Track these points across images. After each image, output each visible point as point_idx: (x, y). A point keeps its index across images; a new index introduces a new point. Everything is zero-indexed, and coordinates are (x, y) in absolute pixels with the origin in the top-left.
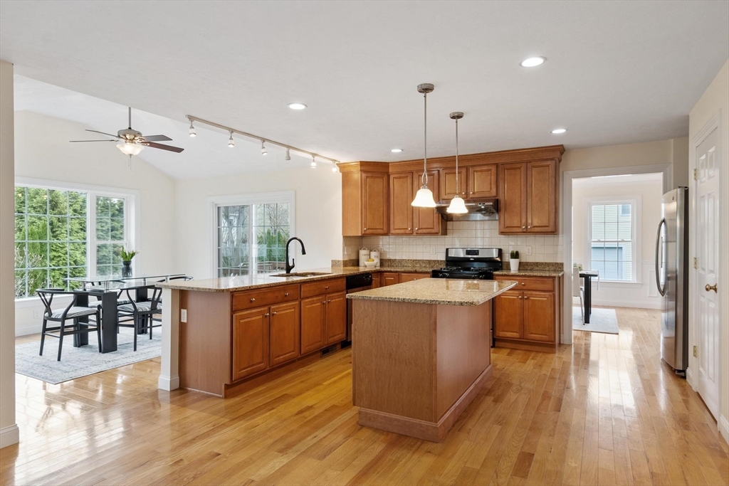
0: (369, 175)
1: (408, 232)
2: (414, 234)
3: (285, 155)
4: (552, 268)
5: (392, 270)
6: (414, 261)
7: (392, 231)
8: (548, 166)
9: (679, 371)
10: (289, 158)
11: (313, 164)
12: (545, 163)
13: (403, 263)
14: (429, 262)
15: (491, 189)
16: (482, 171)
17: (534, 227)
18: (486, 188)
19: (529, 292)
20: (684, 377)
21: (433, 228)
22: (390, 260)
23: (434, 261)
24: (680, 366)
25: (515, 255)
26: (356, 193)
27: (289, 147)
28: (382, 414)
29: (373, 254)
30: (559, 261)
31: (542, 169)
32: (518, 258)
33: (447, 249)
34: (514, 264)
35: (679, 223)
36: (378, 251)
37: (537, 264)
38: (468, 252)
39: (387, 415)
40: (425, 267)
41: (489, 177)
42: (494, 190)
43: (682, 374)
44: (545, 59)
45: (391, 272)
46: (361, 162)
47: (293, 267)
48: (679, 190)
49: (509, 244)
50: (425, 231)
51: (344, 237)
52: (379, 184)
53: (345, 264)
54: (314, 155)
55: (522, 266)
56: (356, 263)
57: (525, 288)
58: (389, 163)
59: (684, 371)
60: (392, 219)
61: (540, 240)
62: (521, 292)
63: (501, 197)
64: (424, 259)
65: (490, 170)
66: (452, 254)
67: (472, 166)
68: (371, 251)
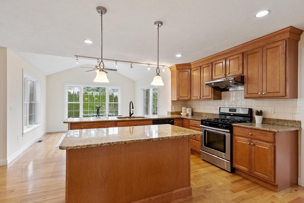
0: (180, 70)
1: (198, 98)
2: (201, 99)
3: (130, 66)
4: (291, 125)
6: (206, 113)
7: (192, 98)
8: (279, 46)
10: (132, 67)
11: (149, 69)
12: (277, 44)
14: (213, 114)
15: (239, 69)
16: (233, 59)
17: (268, 93)
18: (236, 69)
19: (255, 141)
21: (209, 96)
25: (260, 113)
26: (175, 80)
27: (132, 62)
30: (298, 120)
31: (273, 49)
32: (261, 115)
33: (220, 108)
34: (258, 120)
36: (191, 108)
37: (278, 120)
38: (230, 110)
40: (211, 117)
41: (238, 62)
42: (241, 70)
45: (186, 119)
46: (176, 65)
47: (133, 114)
50: (206, 97)
51: (172, 101)
52: (186, 75)
53: (172, 113)
54: (149, 64)
55: (266, 121)
56: (179, 113)
57: (252, 137)
58: (190, 63)
60: (192, 91)
62: (250, 140)
63: (245, 74)
65: (239, 57)
66: (222, 111)
67: (228, 57)
68: (187, 108)
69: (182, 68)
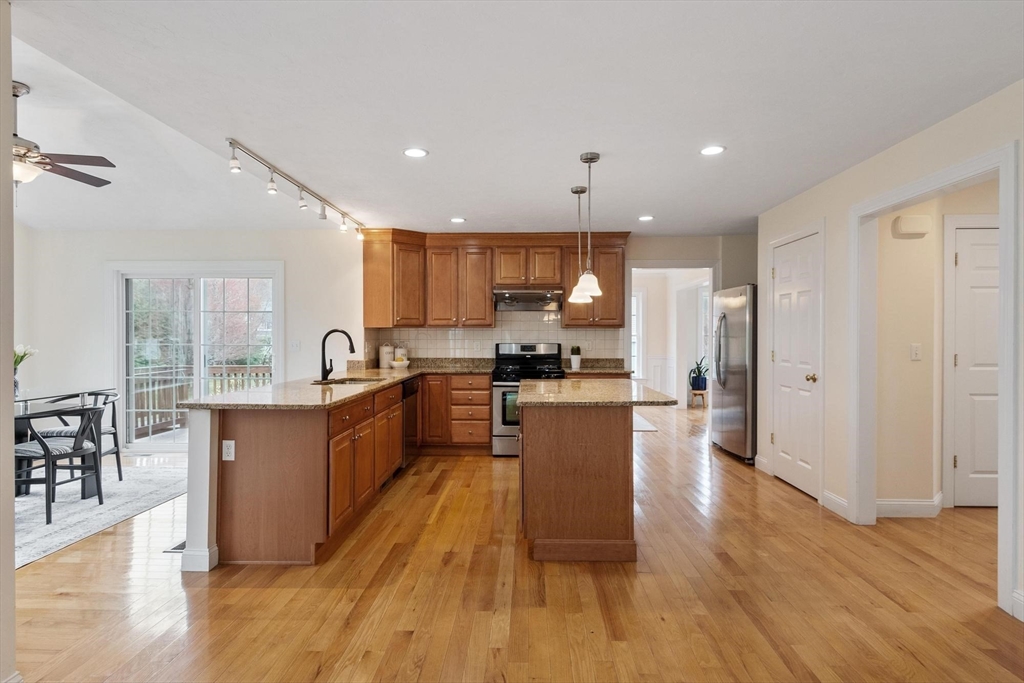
0: (403, 247)
1: (451, 323)
2: (460, 325)
3: (320, 212)
4: (613, 365)
5: (439, 371)
6: (453, 359)
7: (430, 322)
8: (616, 253)
9: (749, 459)
10: (325, 217)
11: (343, 228)
12: (613, 250)
13: (438, 363)
14: (473, 360)
15: (555, 275)
16: (544, 253)
17: (601, 320)
18: (549, 274)
20: (753, 465)
21: (485, 319)
22: (420, 359)
23: (479, 359)
24: (749, 455)
25: (576, 351)
26: (386, 271)
27: (324, 201)
28: (566, 542)
29: (400, 352)
30: (619, 357)
31: (609, 256)
32: (579, 354)
33: (497, 345)
34: (575, 361)
35: (748, 318)
36: (406, 348)
37: (598, 360)
38: (524, 348)
39: (573, 542)
40: (468, 367)
41: (552, 261)
42: (558, 277)
43: (751, 462)
44: (725, 148)
45: (437, 374)
46: (393, 229)
47: (331, 370)
48: (748, 286)
49: (568, 339)
50: (474, 322)
51: (366, 329)
52: (414, 260)
53: (368, 365)
54: (345, 215)
55: (584, 363)
56: (376, 363)
58: (426, 234)
59: (753, 459)
60: (429, 306)
61: (601, 333)
64: (466, 357)
65: (554, 253)
66: (504, 350)
67: (533, 247)
68: (395, 347)
69: (408, 242)
